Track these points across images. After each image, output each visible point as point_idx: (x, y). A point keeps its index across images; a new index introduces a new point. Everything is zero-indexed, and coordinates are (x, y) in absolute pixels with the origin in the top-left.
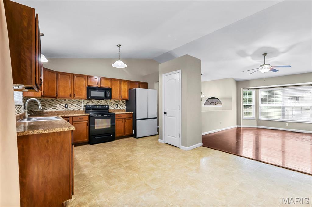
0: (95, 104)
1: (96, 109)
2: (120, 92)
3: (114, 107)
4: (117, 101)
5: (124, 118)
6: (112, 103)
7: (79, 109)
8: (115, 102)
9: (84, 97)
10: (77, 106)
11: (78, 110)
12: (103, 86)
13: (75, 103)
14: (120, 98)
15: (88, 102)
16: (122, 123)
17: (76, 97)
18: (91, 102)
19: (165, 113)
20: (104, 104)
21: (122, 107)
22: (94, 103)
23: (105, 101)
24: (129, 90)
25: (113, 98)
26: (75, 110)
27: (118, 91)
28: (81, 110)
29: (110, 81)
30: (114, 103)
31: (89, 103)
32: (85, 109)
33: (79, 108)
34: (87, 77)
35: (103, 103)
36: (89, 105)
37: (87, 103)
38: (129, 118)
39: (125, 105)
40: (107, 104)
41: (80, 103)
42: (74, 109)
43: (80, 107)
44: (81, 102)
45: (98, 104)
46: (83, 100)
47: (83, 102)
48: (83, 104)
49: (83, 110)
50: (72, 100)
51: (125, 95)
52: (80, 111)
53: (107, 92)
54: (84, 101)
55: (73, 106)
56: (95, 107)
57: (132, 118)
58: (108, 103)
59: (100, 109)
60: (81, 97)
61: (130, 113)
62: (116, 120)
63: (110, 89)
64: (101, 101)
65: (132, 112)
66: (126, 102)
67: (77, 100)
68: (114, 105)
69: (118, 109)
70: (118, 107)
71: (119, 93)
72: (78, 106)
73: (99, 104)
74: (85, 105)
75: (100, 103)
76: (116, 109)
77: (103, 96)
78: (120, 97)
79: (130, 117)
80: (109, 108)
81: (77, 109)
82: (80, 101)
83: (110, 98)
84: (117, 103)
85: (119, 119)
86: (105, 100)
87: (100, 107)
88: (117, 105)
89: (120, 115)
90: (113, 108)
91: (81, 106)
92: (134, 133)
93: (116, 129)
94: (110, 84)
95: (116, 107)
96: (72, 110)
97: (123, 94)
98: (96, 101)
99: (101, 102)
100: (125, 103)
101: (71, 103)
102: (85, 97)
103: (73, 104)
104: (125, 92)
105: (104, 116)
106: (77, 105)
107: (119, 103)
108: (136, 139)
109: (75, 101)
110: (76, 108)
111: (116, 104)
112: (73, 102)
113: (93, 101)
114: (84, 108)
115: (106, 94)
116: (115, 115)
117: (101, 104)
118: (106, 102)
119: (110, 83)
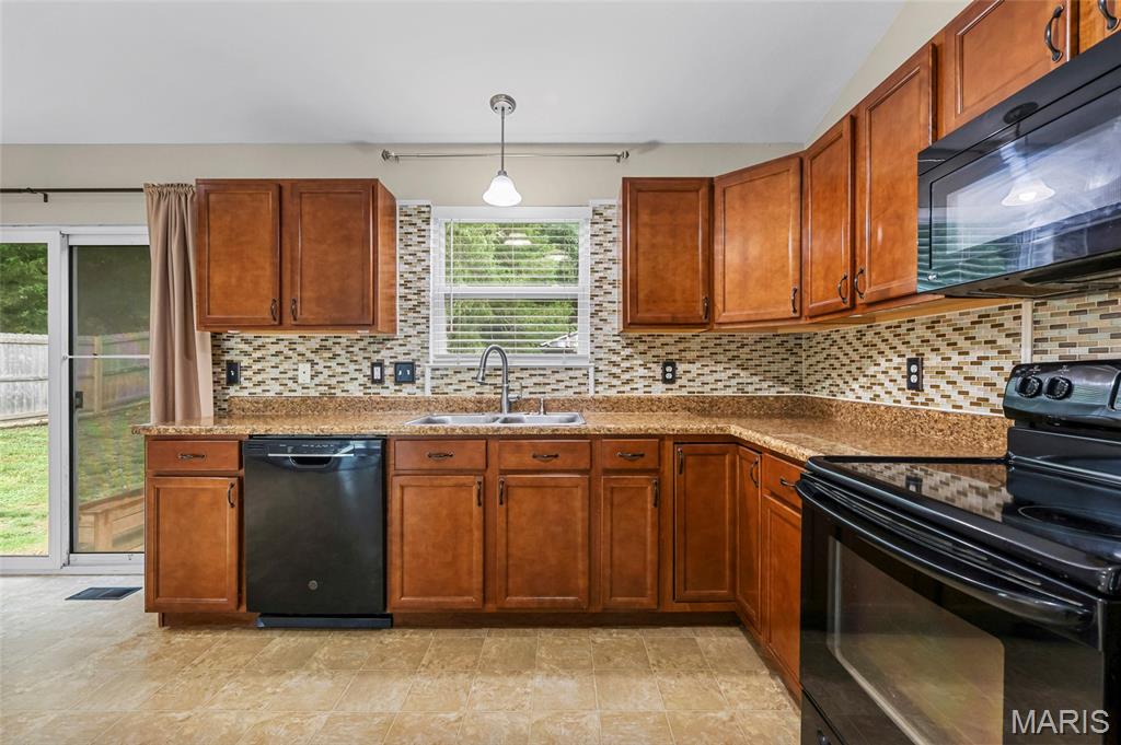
10: (985, 370)
13: (967, 345)
17: (868, 292)
26: (966, 407)
33: (993, 396)
37: (1070, 335)
41: (1006, 343)
42: (961, 400)
44: (1014, 327)
46: (1027, 310)
47: (1025, 332)
48: (1025, 354)
50: (949, 323)
54: (1045, 316)
55: (955, 376)
60: (894, 286)
67: (981, 318)
81: (979, 402)
82: (1008, 319)
96: (948, 407)
101: (943, 344)
103: (956, 359)
106: (980, 361)
112: (955, 337)
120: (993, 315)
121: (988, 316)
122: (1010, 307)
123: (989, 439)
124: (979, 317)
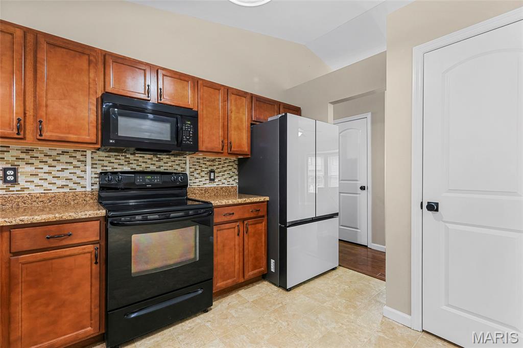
0: (138, 169)
1: (142, 188)
2: (226, 128)
3: (203, 179)
4: (213, 161)
5: (243, 220)
6: (197, 167)
7: (75, 186)
8: (208, 163)
9: (87, 138)
10: (66, 174)
11: (66, 190)
12: (166, 100)
13: (54, 163)
14: (225, 151)
15: (113, 160)
16: (237, 237)
17: (46, 135)
18: (122, 162)
19: (433, 207)
20: (170, 170)
21: (228, 179)
22: (134, 166)
23: (173, 158)
24: (252, 124)
25: (202, 147)
26: (54, 189)
27: (221, 125)
28: (79, 189)
29: (193, 88)
30: (204, 166)
31: (116, 166)
32: (96, 187)
33: (71, 185)
34: (105, 56)
35: (166, 163)
36: (113, 173)
37: (106, 163)
38: (257, 218)
39: (237, 173)
40: (180, 170)
41: (79, 164)
42: (50, 187)
43: (78, 180)
44: (82, 158)
45: (148, 170)
46: (89, 153)
47: (89, 161)
48: (88, 168)
49: (89, 189)
50: (41, 152)
51: (241, 139)
52: (75, 196)
53: (183, 123)
54: (96, 156)
55: (46, 176)
56: (139, 180)
57: (266, 217)
58: (185, 164)
59: (155, 187)
60: (73, 137)
61: (262, 199)
62: (215, 228)
63: (192, 116)
64: (160, 160)
65: (267, 198)
66: (239, 165)
67: (63, 153)
68: (203, 174)
69: (214, 185)
70: (216, 180)
71: (221, 133)
72: (71, 176)
73: (153, 168)
74: (99, 171)
75: (158, 164)
76: (209, 185)
77: (169, 139)
78: (225, 147)
79: (260, 214)
80: (189, 181)
81: (63, 187)
82: (78, 155)
83: (194, 148)
84: (214, 168)
85: (227, 226)
86: (175, 155)
87: (157, 180)
88: (212, 171)
89: (229, 210)
90: (201, 183)
91: (82, 174)
92: (273, 270)
93: (215, 262)
94: (194, 96)
95: (211, 180)
96: (40, 190)
97: (234, 136)
98: (141, 159)
99: (161, 163)
100: (236, 166)
101: (36, 162)
102: (93, 138)
103: (46, 169)
104: (239, 128)
105: (172, 215)
106: (63, 170)
107: (220, 166)
108: (285, 292)
109: (54, 153)
110: (60, 183)
111: (210, 168)
112: (45, 159)
113: (132, 157)
114: (92, 184)
115: (177, 133)
116: (213, 211)
117: (162, 170)
118: (177, 162)
119: (193, 92)
120: (71, 152)
121: (68, 152)
122: (79, 151)
123: (74, 200)
124: (62, 152)
